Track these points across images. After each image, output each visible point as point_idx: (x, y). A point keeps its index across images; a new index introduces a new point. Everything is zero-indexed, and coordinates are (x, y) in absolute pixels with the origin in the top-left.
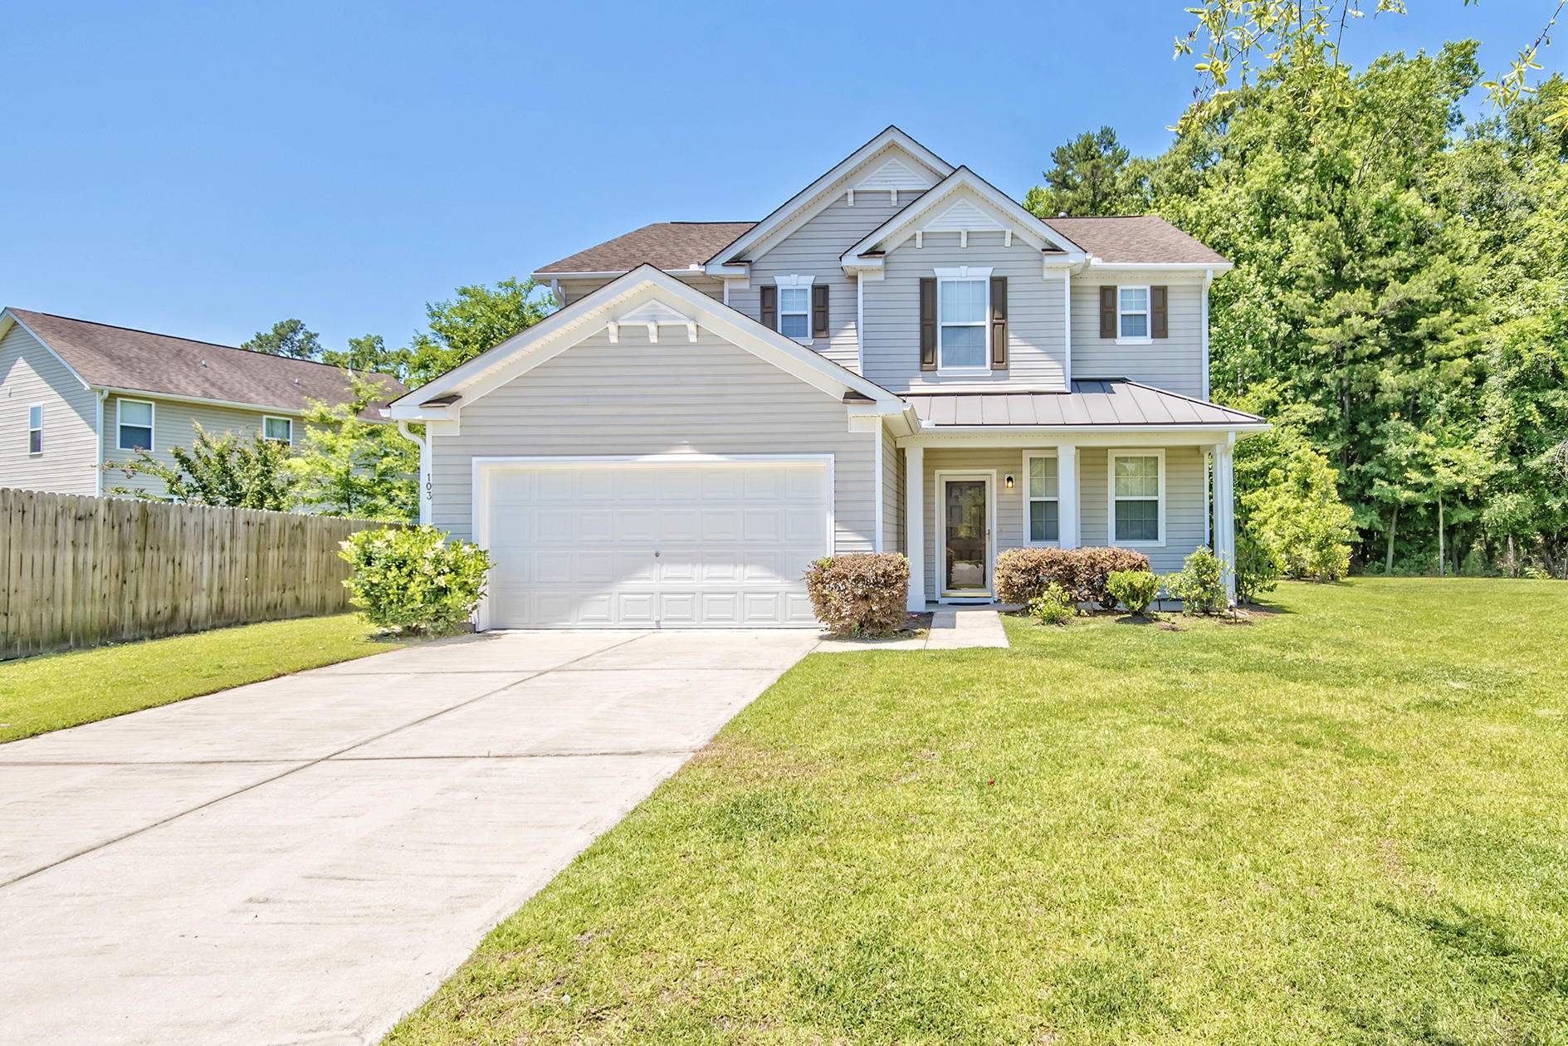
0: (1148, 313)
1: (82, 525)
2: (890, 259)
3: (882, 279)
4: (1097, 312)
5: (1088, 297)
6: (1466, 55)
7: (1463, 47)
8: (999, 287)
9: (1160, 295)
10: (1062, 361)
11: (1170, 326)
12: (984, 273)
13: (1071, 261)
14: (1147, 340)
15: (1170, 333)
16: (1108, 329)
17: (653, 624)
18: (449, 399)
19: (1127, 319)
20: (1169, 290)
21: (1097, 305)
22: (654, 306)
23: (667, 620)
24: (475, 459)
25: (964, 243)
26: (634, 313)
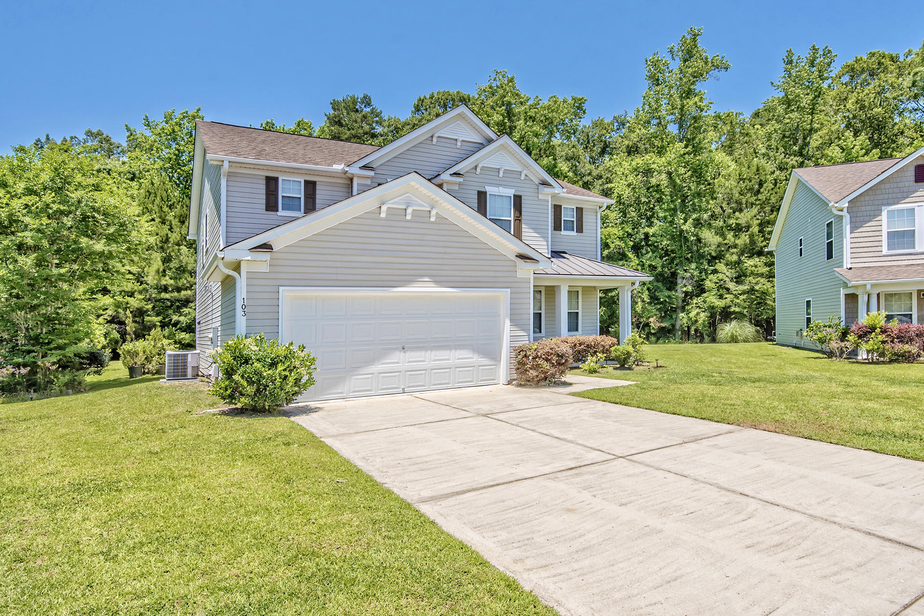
0: (575, 220)
2: (465, 179)
3: (457, 188)
4: (553, 217)
6: (580, 104)
7: (580, 100)
8: (518, 201)
9: (580, 211)
10: (547, 241)
11: (584, 227)
12: (511, 192)
13: (556, 192)
14: (574, 233)
15: (584, 230)
16: (558, 226)
17: (400, 390)
18: (266, 247)
19: (566, 222)
20: (584, 210)
21: (553, 214)
22: (409, 197)
23: (409, 387)
24: (281, 288)
25: (501, 175)
26: (396, 200)
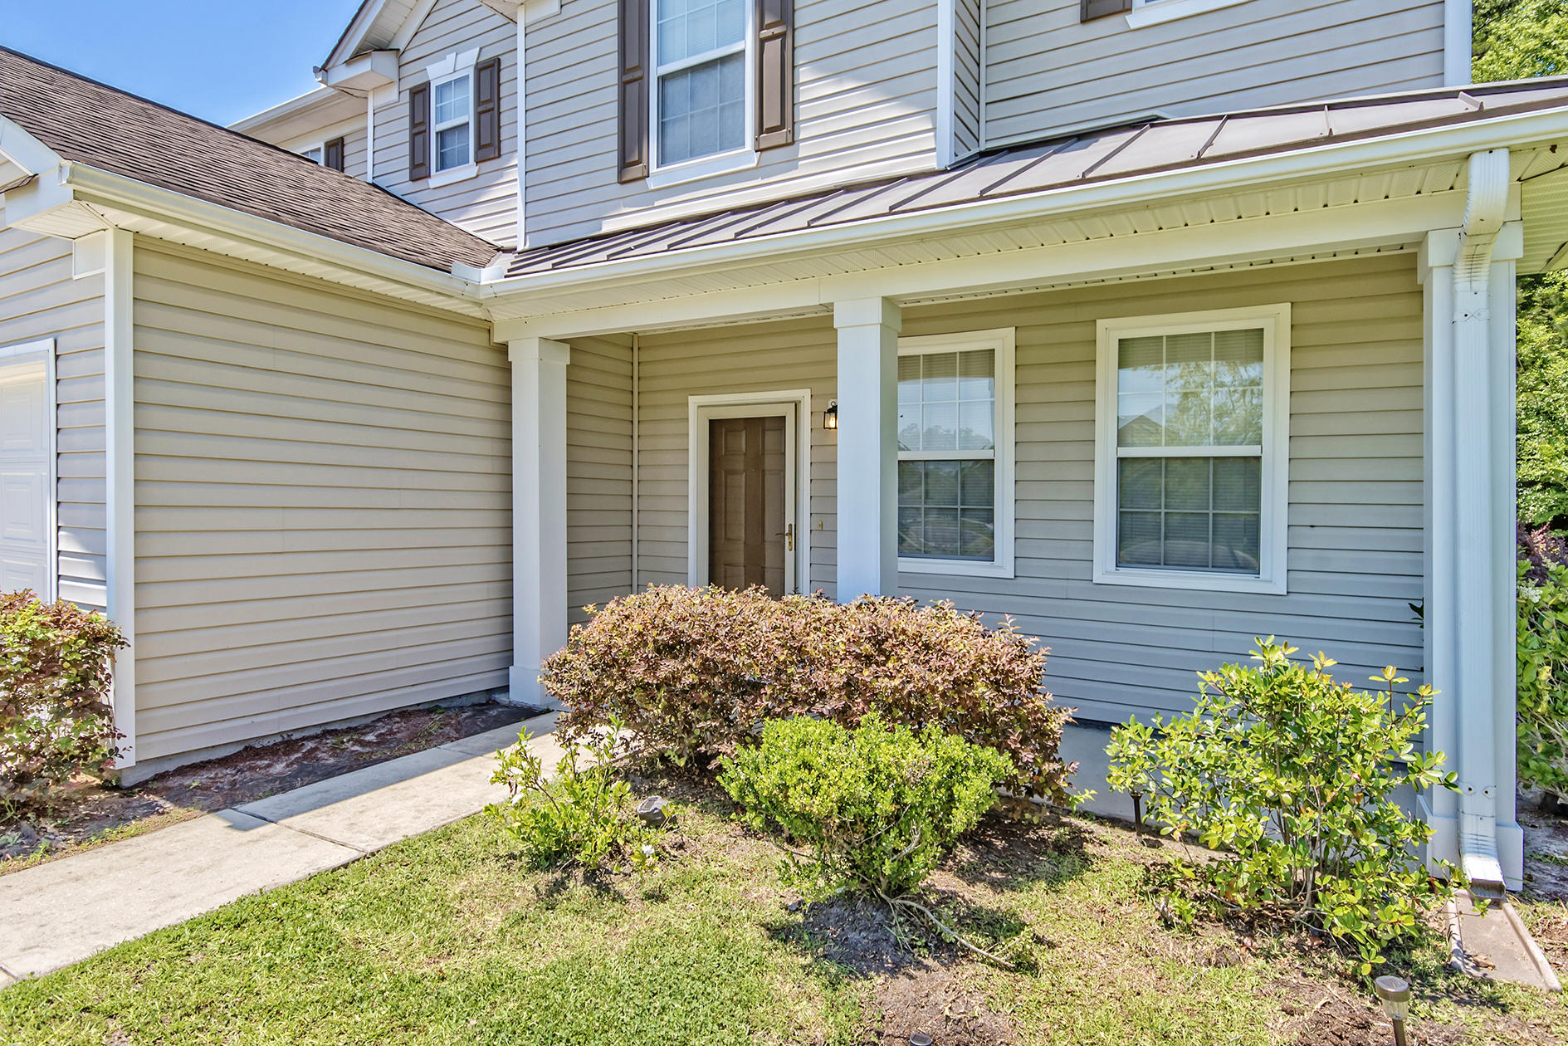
10: (924, 92)
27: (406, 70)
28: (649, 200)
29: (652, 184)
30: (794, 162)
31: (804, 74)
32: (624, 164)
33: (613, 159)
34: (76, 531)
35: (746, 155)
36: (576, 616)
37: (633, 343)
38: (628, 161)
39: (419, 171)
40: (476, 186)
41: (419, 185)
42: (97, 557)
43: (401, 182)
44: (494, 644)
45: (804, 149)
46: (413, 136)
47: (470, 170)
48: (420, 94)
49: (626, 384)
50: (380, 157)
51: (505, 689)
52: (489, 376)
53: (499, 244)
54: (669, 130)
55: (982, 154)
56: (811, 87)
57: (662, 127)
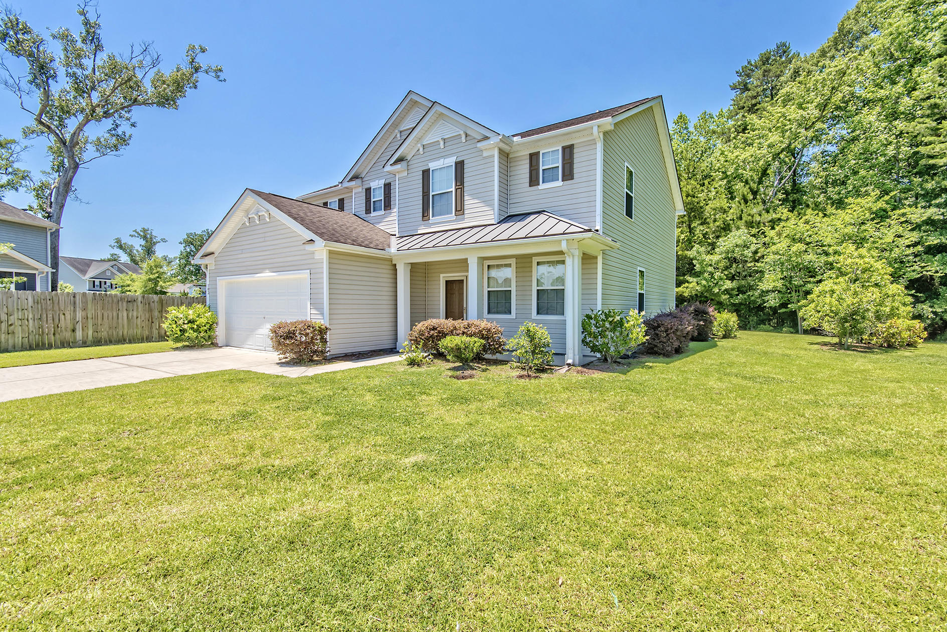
0: (560, 164)
1: (130, 304)
2: (410, 163)
3: (406, 174)
4: (528, 171)
5: (521, 163)
8: (460, 166)
9: (568, 151)
10: (492, 205)
11: (575, 171)
12: (451, 161)
13: (492, 143)
14: (559, 183)
15: (575, 176)
16: (534, 181)
18: (211, 255)
19: (546, 172)
20: (575, 147)
21: (528, 166)
22: (257, 207)
24: (218, 278)
25: (442, 146)
27: (364, 183)
28: (430, 226)
29: (430, 222)
30: (463, 219)
31: (466, 198)
32: (423, 216)
33: (421, 214)
34: (316, 309)
35: (452, 216)
36: (413, 324)
37: (426, 264)
38: (425, 215)
39: (368, 211)
40: (384, 216)
41: (368, 215)
42: (322, 314)
43: (363, 215)
44: (393, 337)
45: (466, 216)
46: (366, 202)
47: (383, 212)
48: (368, 191)
49: (424, 271)
50: (357, 206)
51: (396, 348)
52: (391, 272)
53: (391, 233)
54: (435, 208)
55: (508, 216)
56: (469, 201)
57: (433, 207)
